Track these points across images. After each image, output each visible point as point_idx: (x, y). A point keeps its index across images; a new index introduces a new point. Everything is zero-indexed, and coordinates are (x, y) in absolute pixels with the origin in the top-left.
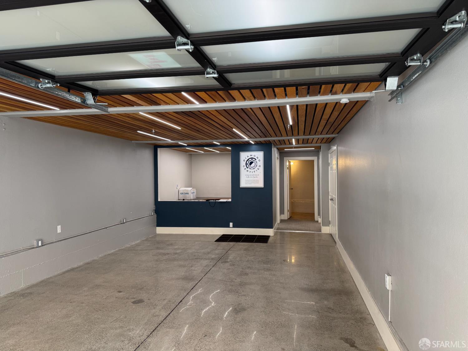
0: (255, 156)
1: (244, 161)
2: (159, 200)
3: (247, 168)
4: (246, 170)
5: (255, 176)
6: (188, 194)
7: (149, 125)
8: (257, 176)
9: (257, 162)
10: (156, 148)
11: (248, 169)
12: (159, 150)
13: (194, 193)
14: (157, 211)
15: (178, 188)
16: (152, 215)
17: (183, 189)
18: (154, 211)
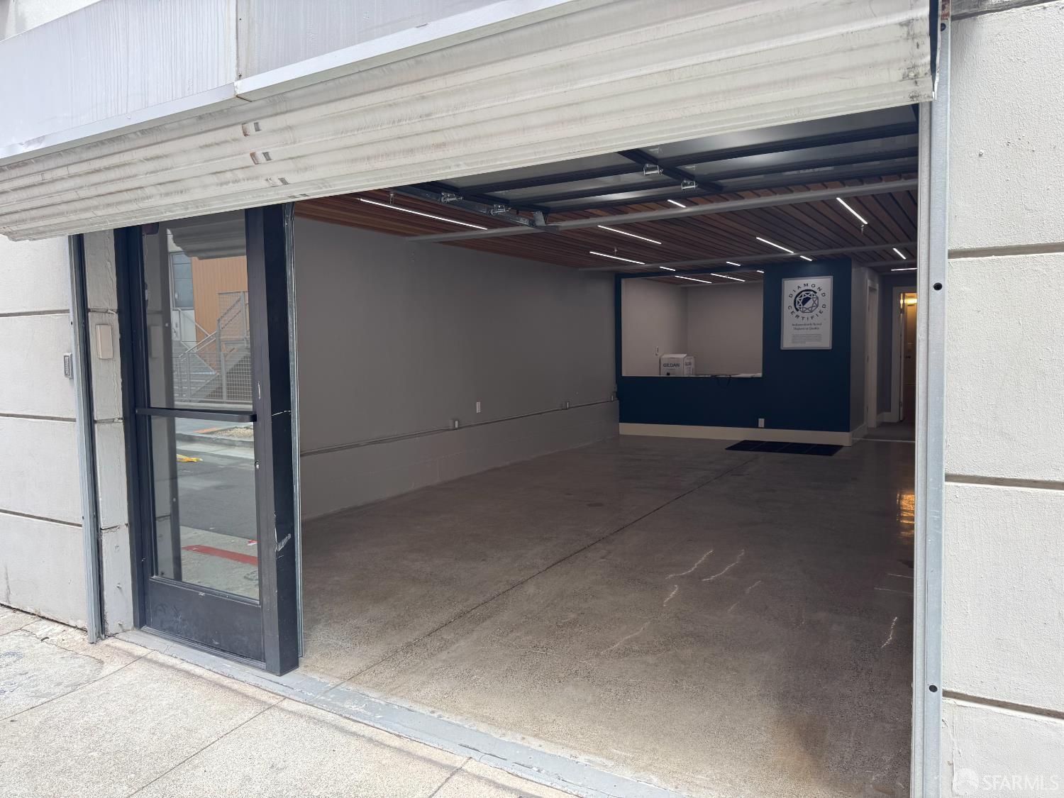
0: (814, 286)
1: (791, 296)
2: (624, 374)
3: (798, 310)
4: (795, 315)
5: (813, 327)
6: (678, 365)
7: (609, 242)
8: (817, 326)
9: (817, 298)
10: (618, 278)
11: (799, 313)
12: (623, 281)
13: (690, 364)
14: (619, 395)
15: (659, 354)
16: (612, 401)
17: (667, 357)
18: (615, 394)
